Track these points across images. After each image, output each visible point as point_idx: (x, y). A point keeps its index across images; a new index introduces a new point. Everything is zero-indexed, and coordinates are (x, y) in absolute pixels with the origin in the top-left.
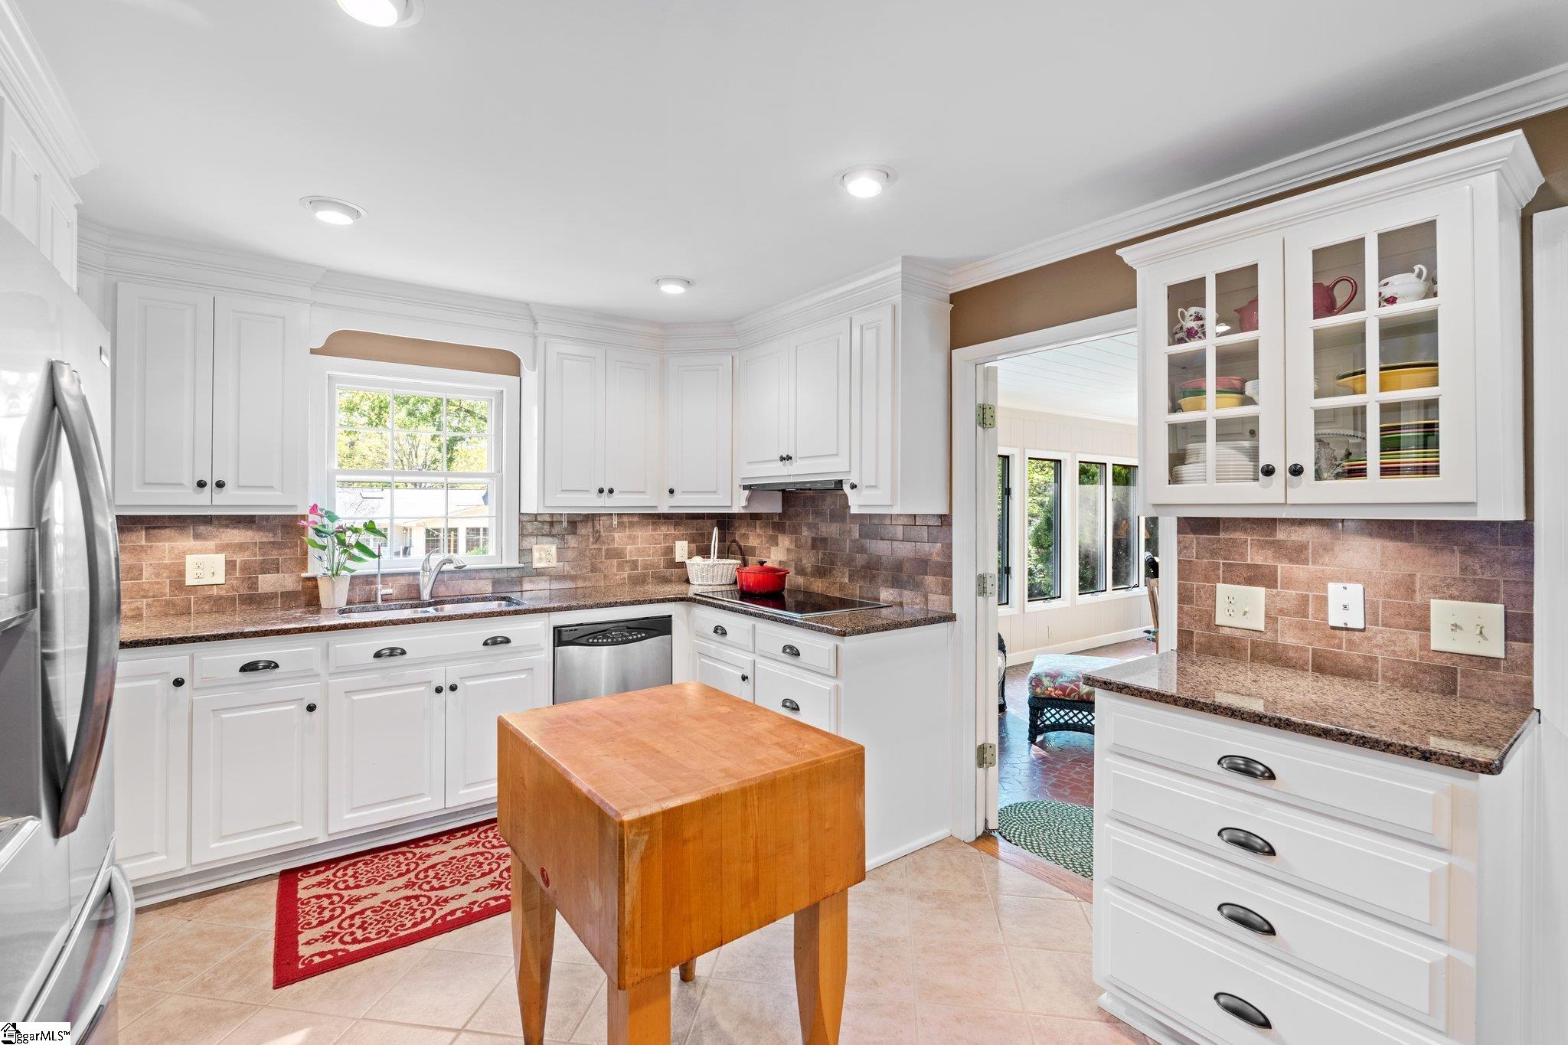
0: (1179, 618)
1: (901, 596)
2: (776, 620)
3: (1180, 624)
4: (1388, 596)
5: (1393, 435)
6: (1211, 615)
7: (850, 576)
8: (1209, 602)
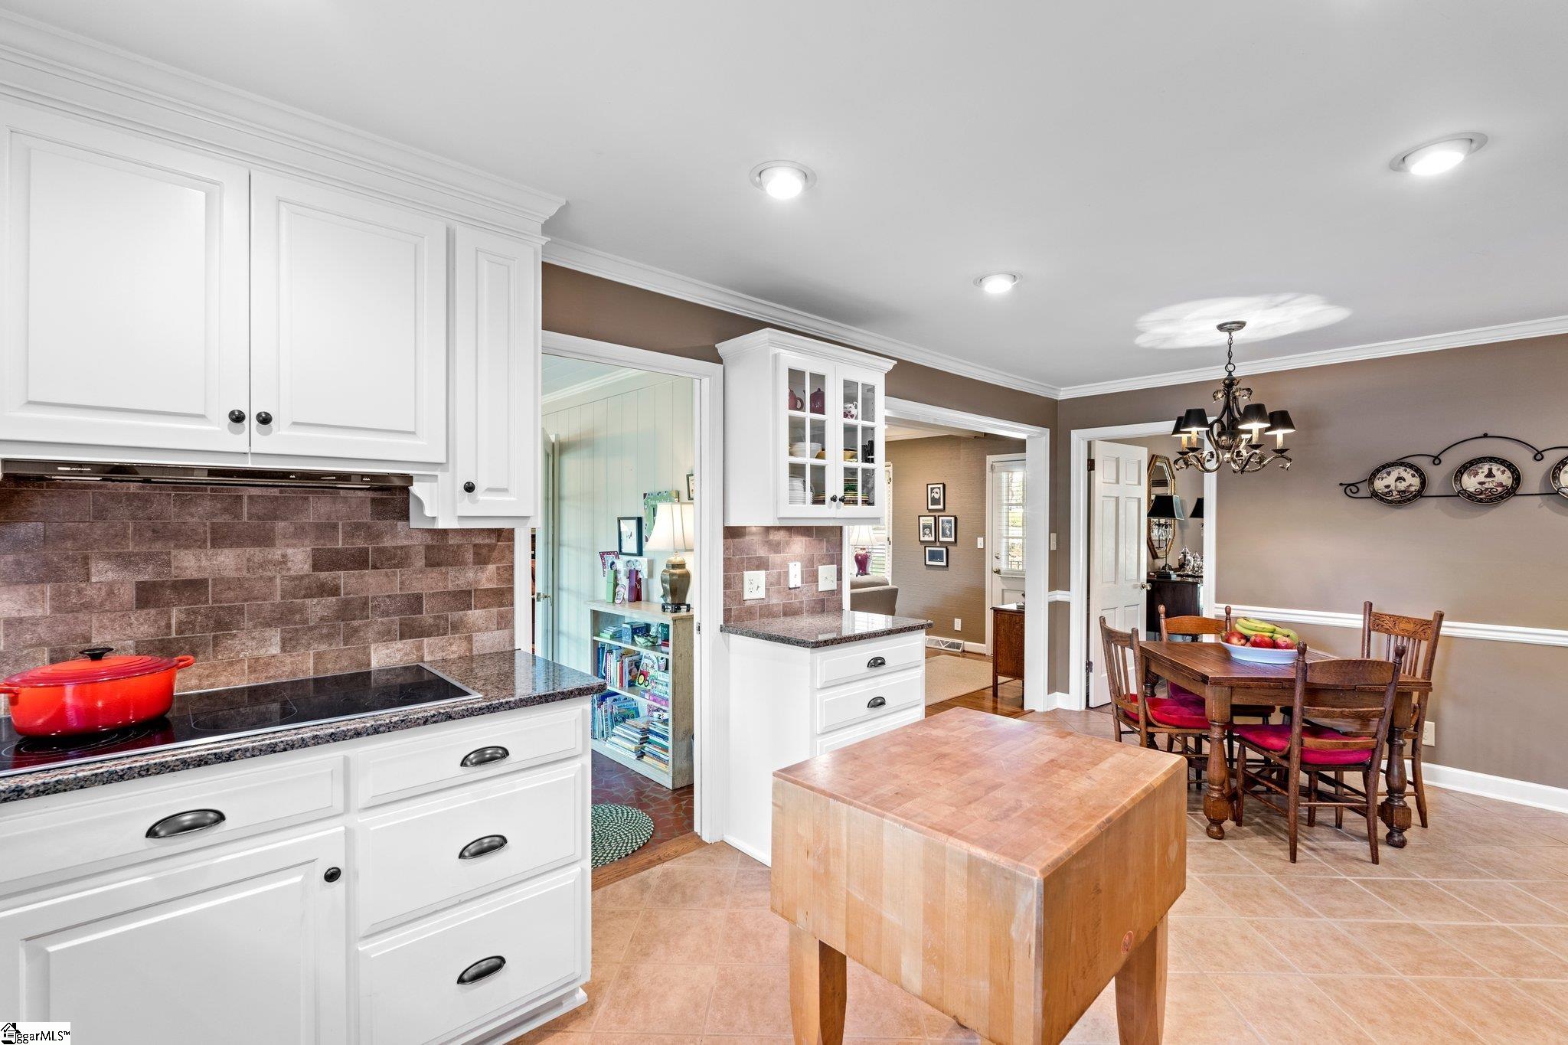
0: (724, 600)
1: (419, 648)
2: (449, 717)
3: (725, 605)
4: (807, 567)
5: (851, 484)
6: (741, 594)
7: (284, 642)
8: (740, 585)
